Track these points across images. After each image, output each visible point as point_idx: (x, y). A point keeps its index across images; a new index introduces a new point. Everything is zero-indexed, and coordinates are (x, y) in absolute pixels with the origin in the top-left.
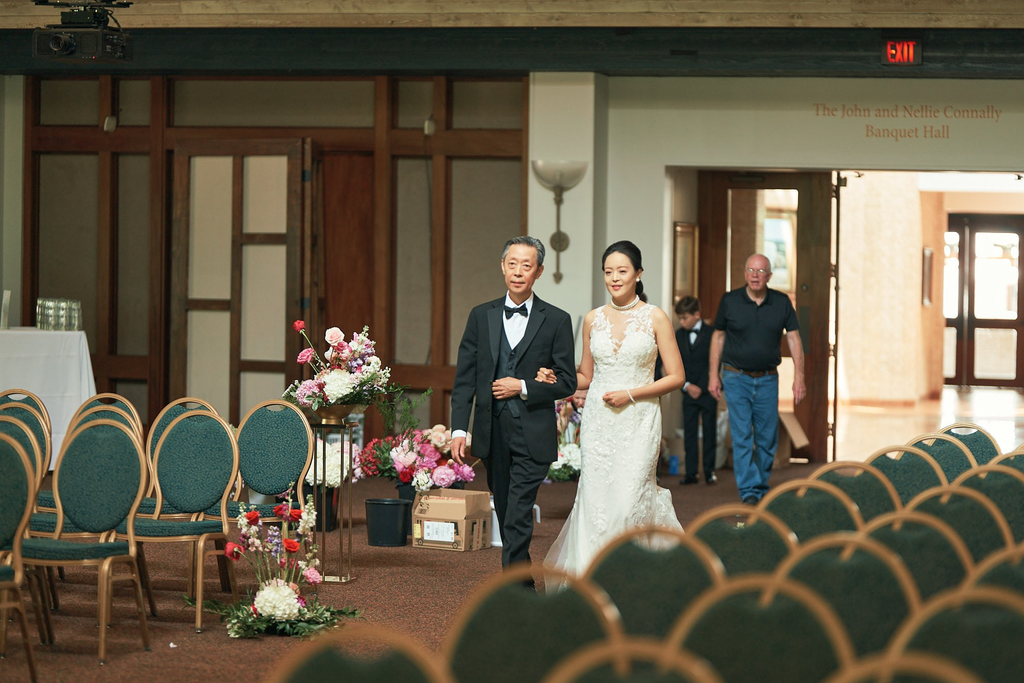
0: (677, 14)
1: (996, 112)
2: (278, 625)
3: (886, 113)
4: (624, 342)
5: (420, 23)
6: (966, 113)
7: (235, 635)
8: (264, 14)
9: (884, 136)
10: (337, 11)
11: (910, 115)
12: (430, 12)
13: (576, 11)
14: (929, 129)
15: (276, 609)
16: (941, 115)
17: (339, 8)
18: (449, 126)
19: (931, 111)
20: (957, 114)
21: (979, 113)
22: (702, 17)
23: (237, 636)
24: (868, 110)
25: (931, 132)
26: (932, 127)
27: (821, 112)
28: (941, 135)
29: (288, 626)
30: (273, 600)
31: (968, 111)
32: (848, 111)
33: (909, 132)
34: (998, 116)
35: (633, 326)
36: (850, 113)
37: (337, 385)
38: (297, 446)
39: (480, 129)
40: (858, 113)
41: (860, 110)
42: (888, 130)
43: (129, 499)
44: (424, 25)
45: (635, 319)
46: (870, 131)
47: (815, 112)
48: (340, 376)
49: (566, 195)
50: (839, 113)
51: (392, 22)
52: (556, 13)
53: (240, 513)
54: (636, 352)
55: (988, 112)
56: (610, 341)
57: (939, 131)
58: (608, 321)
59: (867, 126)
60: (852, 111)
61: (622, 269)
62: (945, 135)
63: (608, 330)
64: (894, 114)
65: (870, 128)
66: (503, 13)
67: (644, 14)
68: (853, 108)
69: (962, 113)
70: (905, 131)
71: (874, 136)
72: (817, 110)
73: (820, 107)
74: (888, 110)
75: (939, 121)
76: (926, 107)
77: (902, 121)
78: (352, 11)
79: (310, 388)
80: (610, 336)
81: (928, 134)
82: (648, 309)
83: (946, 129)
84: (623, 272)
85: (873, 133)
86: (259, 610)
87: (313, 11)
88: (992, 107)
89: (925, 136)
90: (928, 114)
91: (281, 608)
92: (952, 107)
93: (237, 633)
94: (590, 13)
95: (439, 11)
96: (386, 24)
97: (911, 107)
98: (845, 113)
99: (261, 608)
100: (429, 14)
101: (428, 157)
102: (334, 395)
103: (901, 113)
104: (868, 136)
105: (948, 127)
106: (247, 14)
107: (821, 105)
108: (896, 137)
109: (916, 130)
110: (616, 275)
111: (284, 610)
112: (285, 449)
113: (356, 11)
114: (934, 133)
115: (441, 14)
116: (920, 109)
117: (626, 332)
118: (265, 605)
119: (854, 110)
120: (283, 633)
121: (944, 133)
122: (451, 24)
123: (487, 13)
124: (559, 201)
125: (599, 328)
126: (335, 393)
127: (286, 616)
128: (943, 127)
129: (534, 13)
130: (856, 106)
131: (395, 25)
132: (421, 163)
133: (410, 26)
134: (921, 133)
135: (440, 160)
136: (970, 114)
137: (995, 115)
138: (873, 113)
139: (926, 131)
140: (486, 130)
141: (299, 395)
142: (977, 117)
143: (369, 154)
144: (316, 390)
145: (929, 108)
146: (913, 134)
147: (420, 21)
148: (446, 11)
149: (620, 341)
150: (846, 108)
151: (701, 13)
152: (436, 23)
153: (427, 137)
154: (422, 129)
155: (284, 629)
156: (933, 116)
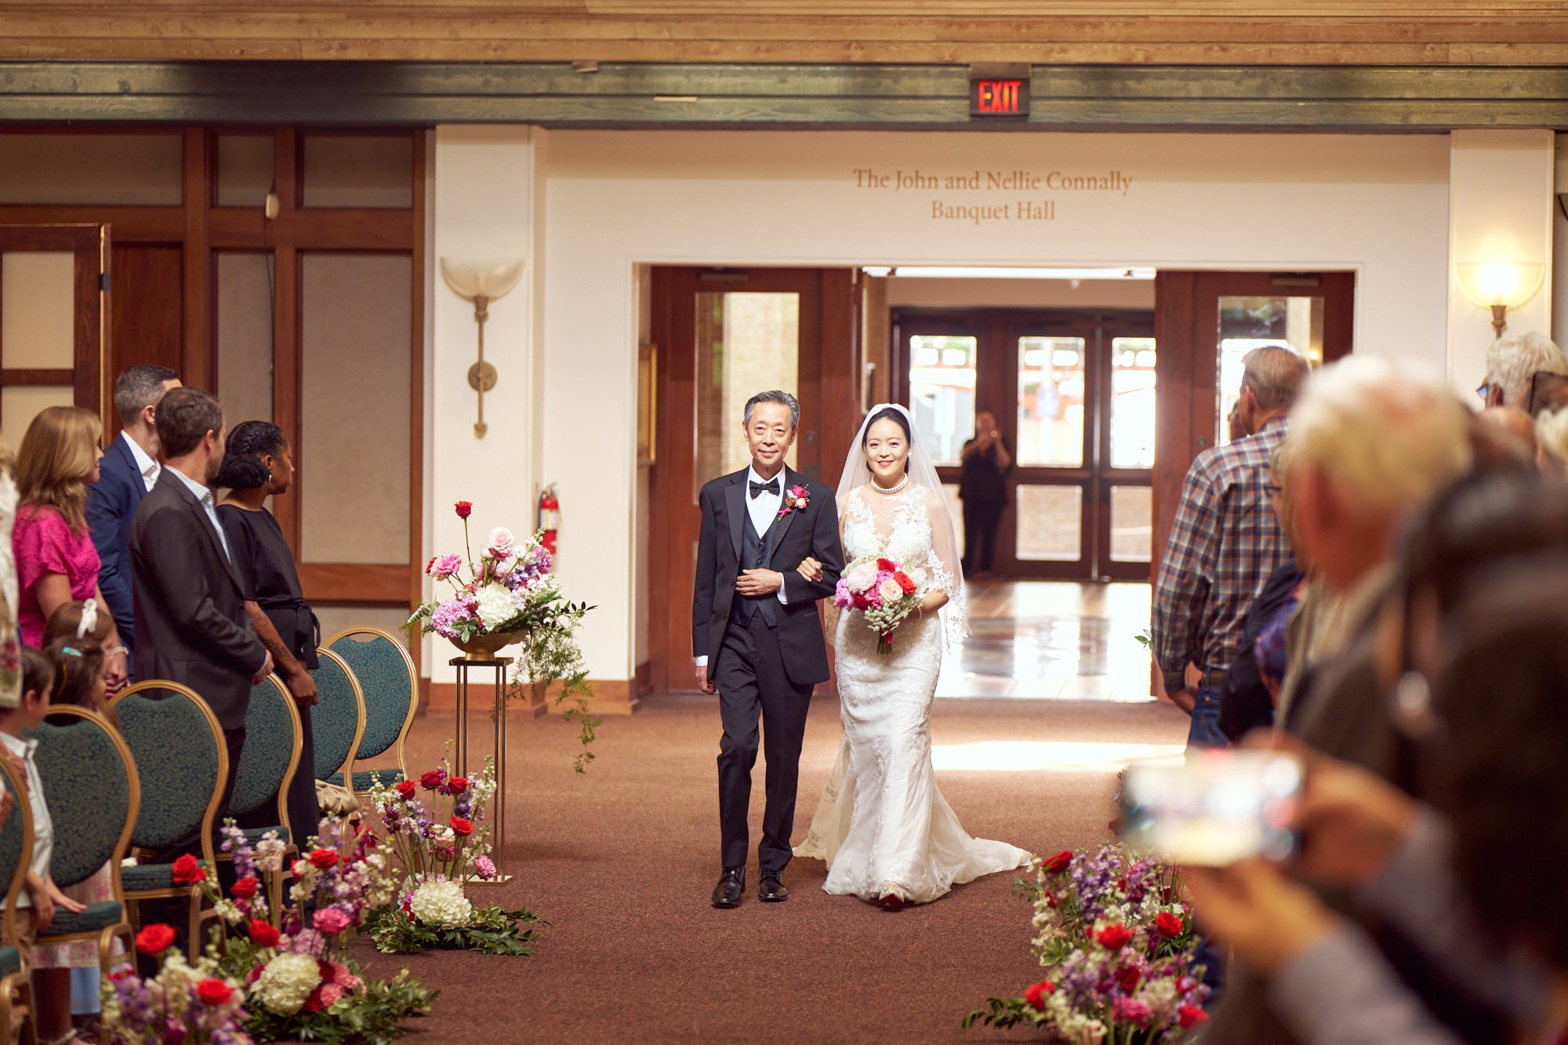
0: (677, 41)
1: (1124, 180)
2: (445, 935)
3: (962, 183)
4: (893, 538)
5: (284, 53)
6: (1079, 183)
7: (388, 950)
8: (40, 38)
9: (958, 216)
10: (155, 35)
11: (998, 186)
12: (301, 36)
13: (524, 36)
14: (1024, 206)
15: (442, 914)
16: (1043, 184)
17: (159, 30)
18: (299, 203)
19: (1027, 180)
20: (1067, 184)
21: (1099, 183)
22: (715, 46)
23: (392, 951)
24: (936, 179)
25: (1029, 210)
26: (1029, 204)
27: (865, 182)
28: (1043, 215)
29: (459, 936)
30: (439, 900)
31: (1082, 180)
32: (905, 180)
33: (995, 211)
34: (1127, 187)
35: (902, 516)
36: (908, 182)
37: (495, 606)
38: (395, 691)
39: (348, 209)
40: (920, 182)
41: (923, 179)
42: (964, 209)
43: (280, 769)
44: (290, 57)
45: (904, 507)
46: (937, 209)
47: (856, 182)
48: (499, 593)
49: (491, 308)
50: (892, 183)
51: (242, 52)
52: (494, 39)
53: (373, 784)
54: (909, 550)
55: (1112, 181)
56: (875, 536)
57: (1040, 209)
58: (869, 511)
59: (934, 203)
60: (912, 180)
61: (893, 441)
62: (1049, 215)
63: (871, 523)
64: (974, 183)
65: (937, 205)
66: (413, 39)
67: (625, 42)
68: (913, 175)
69: (1073, 183)
70: (989, 209)
71: (944, 217)
72: (860, 178)
73: (865, 176)
74: (964, 179)
75: (1039, 195)
76: (1021, 173)
77: (986, 195)
78: (179, 34)
79: (455, 610)
80: (875, 529)
81: (1024, 214)
82: (920, 492)
83: (1050, 205)
84: (894, 444)
85: (942, 213)
86: (417, 914)
87: (117, 33)
88: (1119, 173)
89: (1019, 217)
90: (1024, 184)
91: (450, 912)
92: (1059, 174)
93: (391, 947)
94: (546, 40)
95: (315, 35)
96: (234, 54)
97: (999, 174)
98: (901, 183)
99: (421, 912)
100: (299, 40)
101: (269, 251)
102: (492, 620)
103: (984, 183)
104: (934, 216)
105: (1053, 203)
106: (13, 38)
107: (865, 171)
108: (977, 217)
109: (1006, 208)
110: (884, 449)
111: (454, 914)
112: (378, 694)
113: (187, 34)
114: (1032, 213)
115: (318, 41)
116: (1012, 177)
117: (894, 525)
118: (426, 908)
119: (914, 178)
120: (452, 946)
121: (1047, 212)
122: (333, 55)
123: (388, 40)
124: (481, 317)
125: (858, 520)
126: (494, 617)
127: (456, 922)
128: (1046, 203)
129: (460, 40)
130: (917, 172)
131: (246, 57)
132: (260, 259)
133: (269, 57)
134: (1013, 212)
135: (286, 254)
136: (1086, 183)
137: (1122, 184)
138: (942, 184)
139: (1020, 210)
140: (357, 209)
141: (438, 621)
142: (1095, 188)
143: (179, 245)
144: (465, 614)
145: (1024, 177)
146: (1001, 214)
147: (285, 50)
148: (325, 36)
149: (887, 537)
150: (903, 176)
151: (712, 40)
152: (310, 53)
153: (267, 220)
154: (264, 209)
155: (454, 939)
156: (1030, 186)
